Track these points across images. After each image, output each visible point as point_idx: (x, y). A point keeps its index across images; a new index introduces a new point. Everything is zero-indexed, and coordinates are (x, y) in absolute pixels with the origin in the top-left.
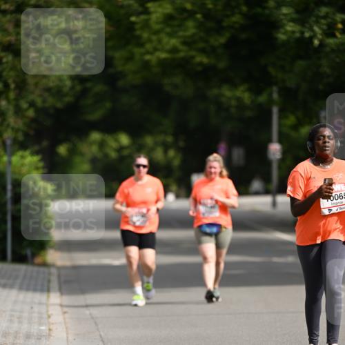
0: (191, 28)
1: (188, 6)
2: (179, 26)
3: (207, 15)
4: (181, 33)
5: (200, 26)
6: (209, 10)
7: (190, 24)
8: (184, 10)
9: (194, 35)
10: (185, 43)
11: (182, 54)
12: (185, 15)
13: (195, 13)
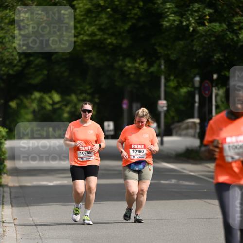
0: (104, 19)
1: (102, 3)
2: (96, 17)
4: (97, 22)
5: (110, 17)
6: (117, 6)
7: (104, 15)
8: (99, 6)
9: (106, 23)
10: (100, 29)
11: (98, 37)
12: (100, 9)
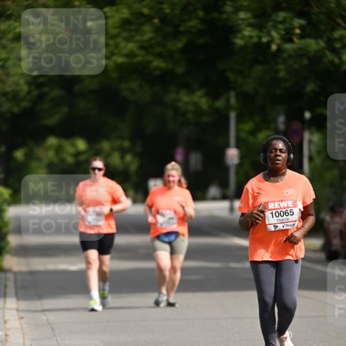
0: (148, 33)
1: (146, 11)
2: (137, 30)
3: (164, 20)
4: (138, 38)
5: (157, 30)
6: (167, 14)
7: (147, 28)
8: (141, 15)
9: (151, 39)
10: (142, 48)
11: (138, 59)
12: (143, 19)
13: (153, 18)
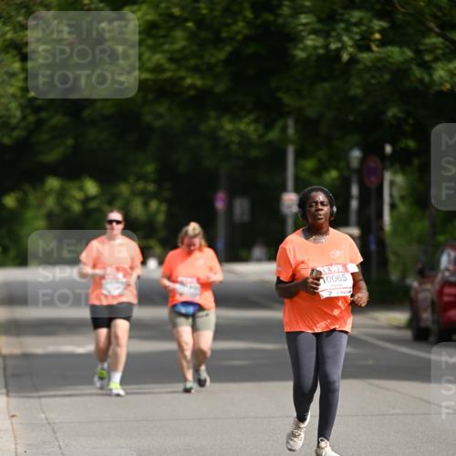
0: (180, 40)
1: (176, 11)
2: (164, 36)
3: (200, 23)
4: (166, 47)
5: (192, 36)
6: (204, 15)
7: (179, 34)
8: (171, 16)
9: (184, 48)
10: (172, 60)
11: (168, 75)
12: (172, 24)
13: (187, 20)
